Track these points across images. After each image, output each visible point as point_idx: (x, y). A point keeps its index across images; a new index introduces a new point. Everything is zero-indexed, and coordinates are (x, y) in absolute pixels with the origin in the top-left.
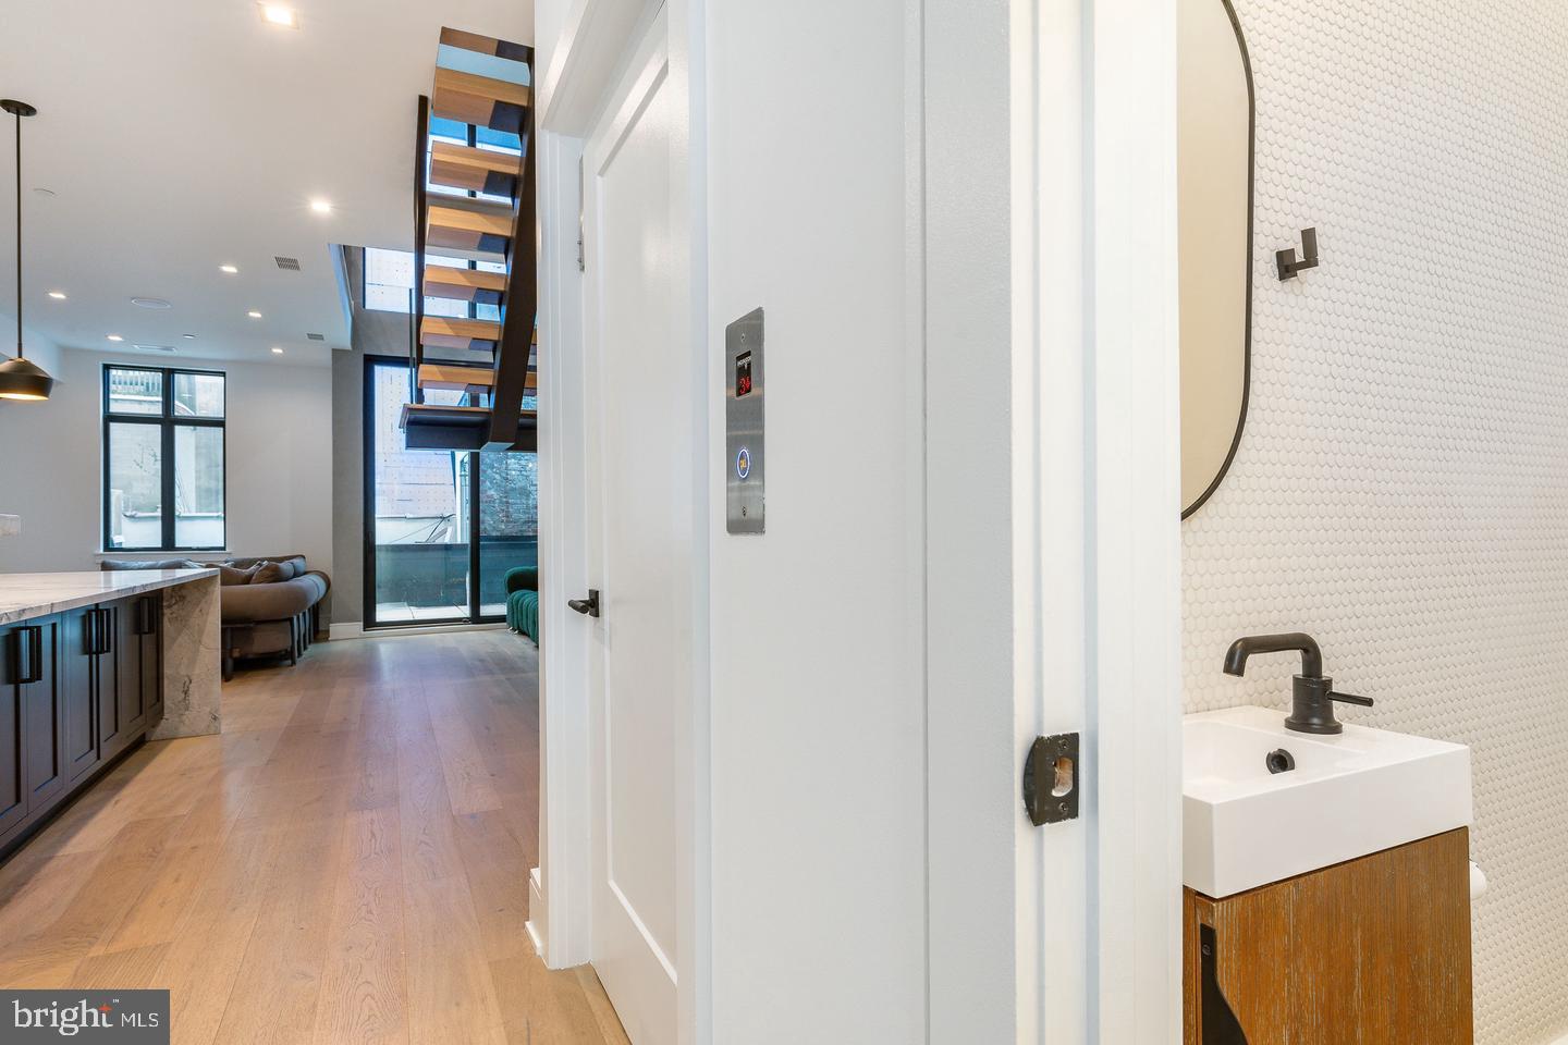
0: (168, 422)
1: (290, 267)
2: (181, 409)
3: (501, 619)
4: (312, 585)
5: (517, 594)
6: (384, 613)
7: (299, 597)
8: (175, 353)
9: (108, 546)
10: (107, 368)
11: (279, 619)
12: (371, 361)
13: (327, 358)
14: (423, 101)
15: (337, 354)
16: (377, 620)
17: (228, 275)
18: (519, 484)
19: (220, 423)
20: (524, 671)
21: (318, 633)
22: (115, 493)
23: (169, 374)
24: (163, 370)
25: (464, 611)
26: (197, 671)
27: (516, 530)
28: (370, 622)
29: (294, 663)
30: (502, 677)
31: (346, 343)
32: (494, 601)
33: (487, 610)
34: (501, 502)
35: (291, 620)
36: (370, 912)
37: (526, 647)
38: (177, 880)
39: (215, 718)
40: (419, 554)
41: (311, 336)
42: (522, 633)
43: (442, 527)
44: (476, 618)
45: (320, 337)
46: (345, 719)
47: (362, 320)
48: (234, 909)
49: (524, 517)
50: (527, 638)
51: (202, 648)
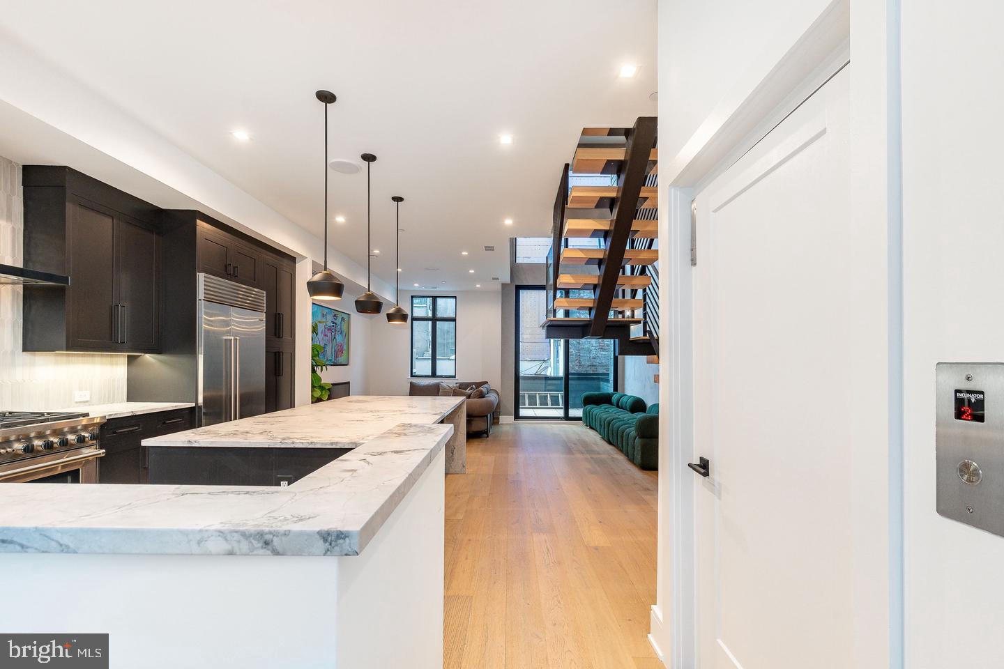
0: (434, 320)
1: (491, 250)
2: (439, 315)
3: (579, 419)
4: (492, 397)
5: (589, 407)
6: (523, 412)
7: (490, 404)
8: (438, 289)
9: (412, 376)
10: (412, 297)
11: (482, 416)
12: (519, 288)
13: (499, 287)
14: (567, 166)
15: (504, 286)
16: (521, 415)
17: (465, 256)
18: (586, 346)
19: (454, 320)
20: (599, 454)
21: (496, 421)
22: (414, 350)
23: (434, 299)
24: (432, 297)
25: (561, 413)
26: (457, 444)
27: (584, 369)
28: (517, 416)
29: (488, 437)
30: (588, 456)
31: (508, 280)
32: (575, 407)
33: (574, 412)
34: (576, 355)
35: (487, 416)
36: (559, 602)
37: (595, 437)
38: (467, 559)
39: (464, 466)
40: (532, 381)
41: (493, 279)
42: (591, 428)
43: (544, 365)
44: (567, 417)
45: (498, 279)
46: (517, 473)
47: (515, 268)
48: (495, 583)
49: (588, 363)
50: (594, 431)
51: (459, 434)
